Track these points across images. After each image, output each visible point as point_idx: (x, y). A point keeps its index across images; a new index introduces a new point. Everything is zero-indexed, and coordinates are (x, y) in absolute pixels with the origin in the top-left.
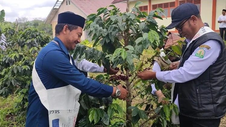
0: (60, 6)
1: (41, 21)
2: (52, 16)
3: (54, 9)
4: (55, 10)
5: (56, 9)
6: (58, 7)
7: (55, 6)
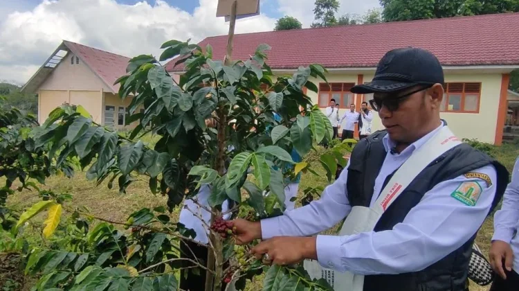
0: (58, 65)
1: (15, 87)
2: (40, 80)
3: (45, 67)
4: (47, 69)
5: (48, 67)
6: (53, 66)
7: (48, 61)
